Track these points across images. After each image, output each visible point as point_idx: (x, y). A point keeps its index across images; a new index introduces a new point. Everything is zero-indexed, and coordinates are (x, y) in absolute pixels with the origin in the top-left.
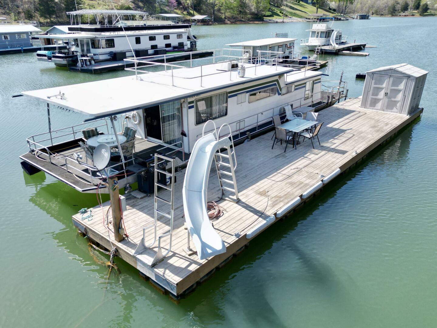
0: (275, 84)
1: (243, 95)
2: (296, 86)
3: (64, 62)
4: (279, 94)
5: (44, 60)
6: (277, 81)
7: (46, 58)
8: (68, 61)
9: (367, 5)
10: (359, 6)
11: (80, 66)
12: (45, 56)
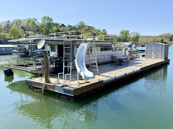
0: (110, 46)
1: (98, 47)
2: (119, 49)
3: (24, 54)
4: (112, 51)
5: (15, 54)
6: (111, 45)
7: (16, 53)
8: (25, 54)
9: (143, 43)
10: (140, 43)
11: (30, 55)
12: (16, 52)
